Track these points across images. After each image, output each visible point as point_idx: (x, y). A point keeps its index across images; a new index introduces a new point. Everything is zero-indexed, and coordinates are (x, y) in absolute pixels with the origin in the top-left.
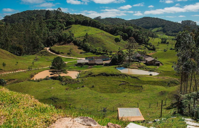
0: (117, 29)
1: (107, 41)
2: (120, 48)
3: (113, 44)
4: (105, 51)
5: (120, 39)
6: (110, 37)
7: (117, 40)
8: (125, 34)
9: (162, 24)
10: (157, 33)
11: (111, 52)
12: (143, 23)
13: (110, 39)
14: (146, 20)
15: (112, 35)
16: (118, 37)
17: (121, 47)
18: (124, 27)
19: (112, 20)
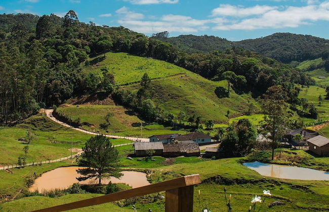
0: (218, 65)
1: (196, 94)
2: (228, 112)
3: (212, 102)
4: (195, 120)
5: (227, 89)
6: (202, 85)
7: (221, 93)
8: (239, 76)
9: (323, 50)
10: (311, 73)
11: (210, 123)
12: (273, 49)
13: (202, 90)
14: (281, 40)
15: (206, 80)
16: (223, 84)
17: (230, 110)
18: (235, 60)
19: (195, 40)
